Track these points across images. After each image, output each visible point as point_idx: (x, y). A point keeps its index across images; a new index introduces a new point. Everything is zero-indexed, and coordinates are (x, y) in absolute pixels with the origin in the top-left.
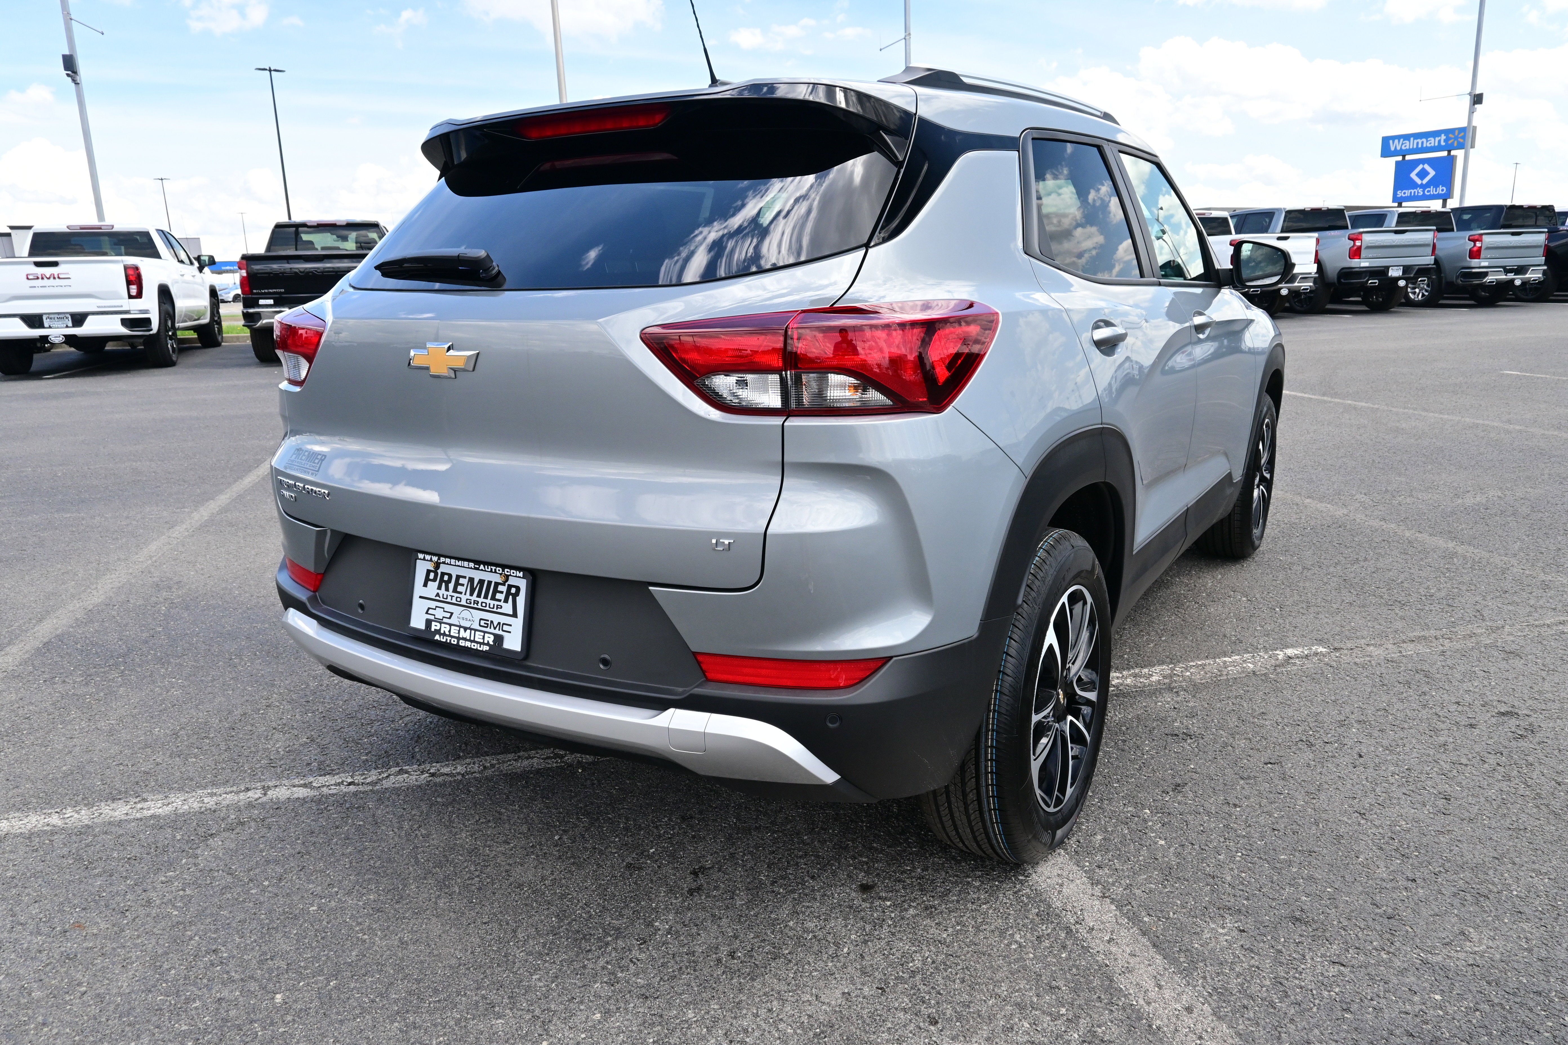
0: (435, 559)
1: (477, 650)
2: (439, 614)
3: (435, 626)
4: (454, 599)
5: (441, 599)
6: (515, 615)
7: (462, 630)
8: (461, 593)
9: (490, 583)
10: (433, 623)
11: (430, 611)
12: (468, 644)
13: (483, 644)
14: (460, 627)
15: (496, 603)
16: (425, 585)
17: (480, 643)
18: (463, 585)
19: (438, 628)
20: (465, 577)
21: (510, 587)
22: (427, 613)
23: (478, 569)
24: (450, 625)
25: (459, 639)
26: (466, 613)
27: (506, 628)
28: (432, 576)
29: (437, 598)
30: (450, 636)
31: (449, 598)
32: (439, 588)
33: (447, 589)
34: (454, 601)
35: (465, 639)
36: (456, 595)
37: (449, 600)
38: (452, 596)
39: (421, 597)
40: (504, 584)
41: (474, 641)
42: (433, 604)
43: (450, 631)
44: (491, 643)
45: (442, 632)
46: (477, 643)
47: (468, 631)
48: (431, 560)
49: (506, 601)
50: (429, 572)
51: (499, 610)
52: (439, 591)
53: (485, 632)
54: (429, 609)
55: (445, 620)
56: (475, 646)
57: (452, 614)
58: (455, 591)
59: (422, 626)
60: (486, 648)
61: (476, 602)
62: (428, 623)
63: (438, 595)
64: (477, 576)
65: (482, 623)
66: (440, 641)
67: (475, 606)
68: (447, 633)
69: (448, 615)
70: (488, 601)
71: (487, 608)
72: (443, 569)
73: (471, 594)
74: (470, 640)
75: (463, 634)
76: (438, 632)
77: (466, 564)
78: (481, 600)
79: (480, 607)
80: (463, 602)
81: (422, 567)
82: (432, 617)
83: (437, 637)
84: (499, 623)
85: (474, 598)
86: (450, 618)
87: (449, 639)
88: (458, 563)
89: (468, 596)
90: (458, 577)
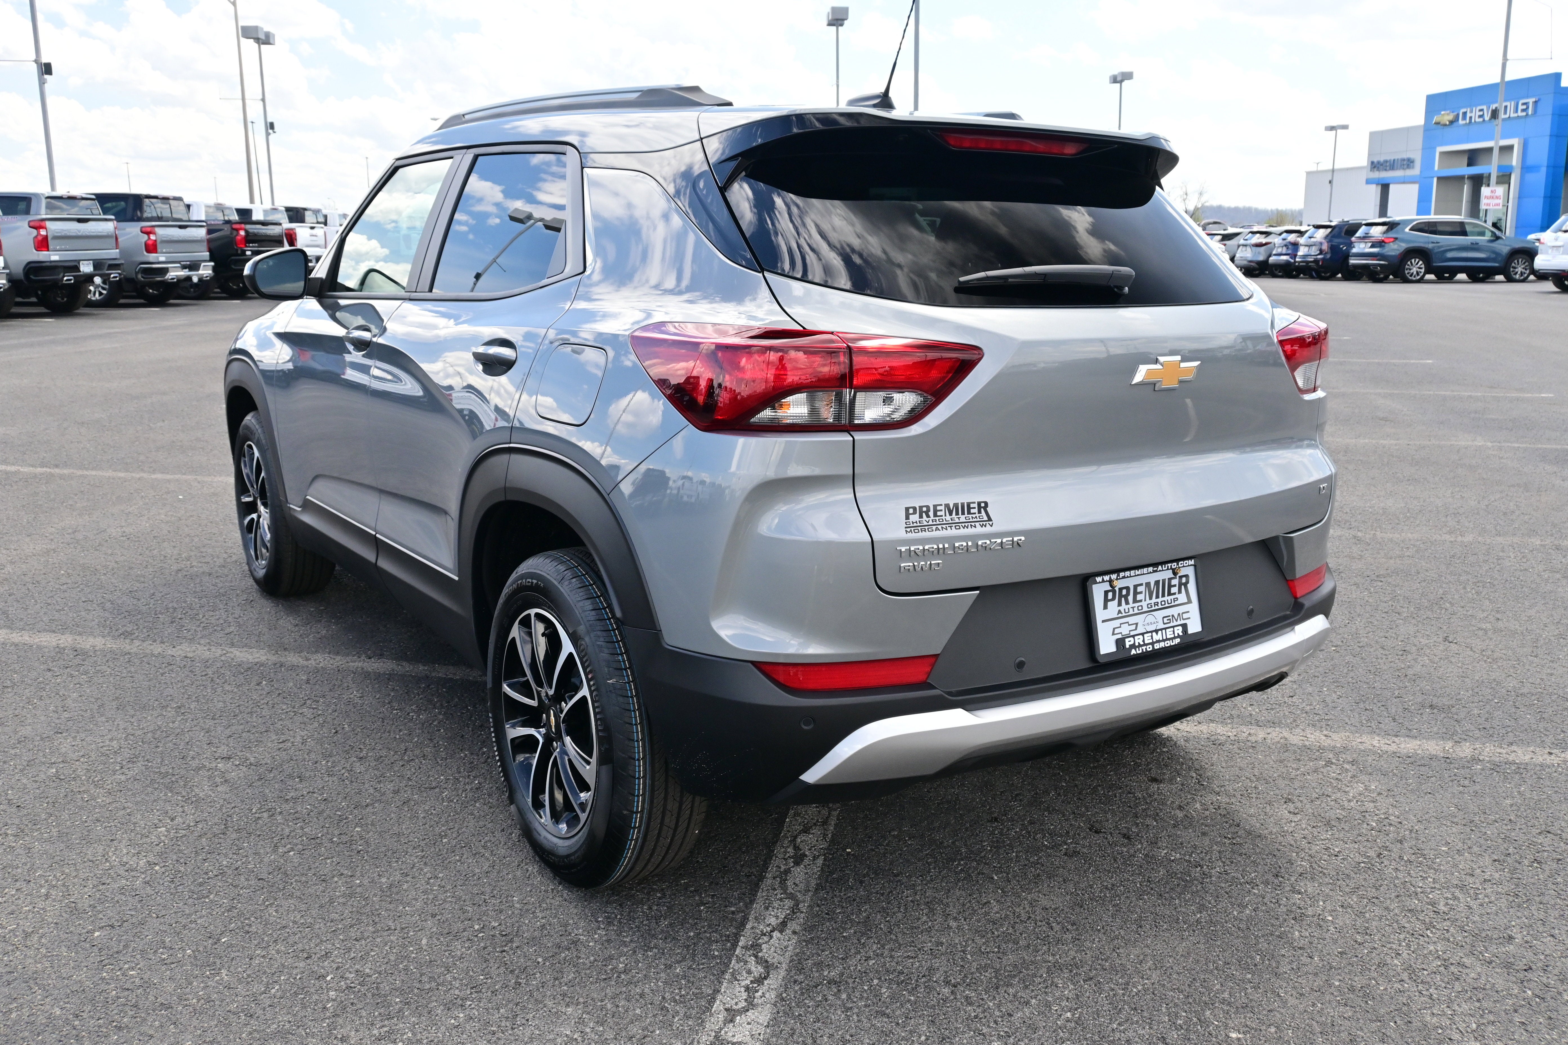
0: (1107, 578)
1: (1171, 646)
2: (1125, 630)
3: (1128, 643)
4: (1136, 609)
5: (1124, 614)
6: (1189, 601)
7: (1154, 634)
8: (1141, 601)
9: (1164, 581)
10: (1127, 640)
11: (1117, 631)
12: (1162, 645)
13: (1175, 638)
14: (1151, 632)
15: (1172, 597)
16: (1105, 607)
17: (1172, 639)
18: (1141, 593)
19: (1132, 643)
20: (1141, 585)
21: (1181, 577)
22: (1113, 634)
23: (1156, 571)
24: (1143, 634)
25: (1153, 644)
26: (1150, 618)
27: (1185, 616)
28: (1110, 595)
29: (1120, 615)
30: (1145, 645)
31: (1131, 610)
32: (1120, 604)
33: (1127, 603)
34: (1136, 611)
35: (1158, 641)
36: (1136, 605)
37: (1131, 612)
38: (1133, 608)
39: (1103, 621)
40: (1175, 578)
41: (1167, 639)
42: (1116, 623)
43: (1143, 641)
44: (1181, 634)
45: (1137, 644)
46: (1169, 639)
47: (1160, 632)
48: (1103, 581)
49: (1180, 592)
50: (1106, 593)
51: (1176, 603)
52: (1120, 608)
53: (1173, 627)
54: (1114, 629)
55: (1132, 633)
56: (1168, 644)
57: (1137, 624)
58: (1135, 601)
59: (1113, 649)
60: (1178, 641)
61: (1156, 604)
62: (1120, 643)
63: (1120, 612)
64: (1152, 578)
65: (1166, 620)
66: (1138, 654)
67: (1157, 607)
68: (1142, 643)
69: (1134, 627)
70: (1166, 598)
71: (1167, 605)
72: (1119, 584)
73: (1151, 598)
74: (1164, 640)
75: (1156, 637)
76: (1133, 646)
77: (1145, 570)
78: (1159, 600)
79: (1160, 607)
80: (1145, 609)
81: (1098, 591)
82: (1120, 636)
83: (1133, 652)
84: (1179, 614)
85: (1154, 600)
86: (1136, 629)
87: (1144, 648)
88: (1137, 572)
89: (1148, 601)
90: (1136, 587)
